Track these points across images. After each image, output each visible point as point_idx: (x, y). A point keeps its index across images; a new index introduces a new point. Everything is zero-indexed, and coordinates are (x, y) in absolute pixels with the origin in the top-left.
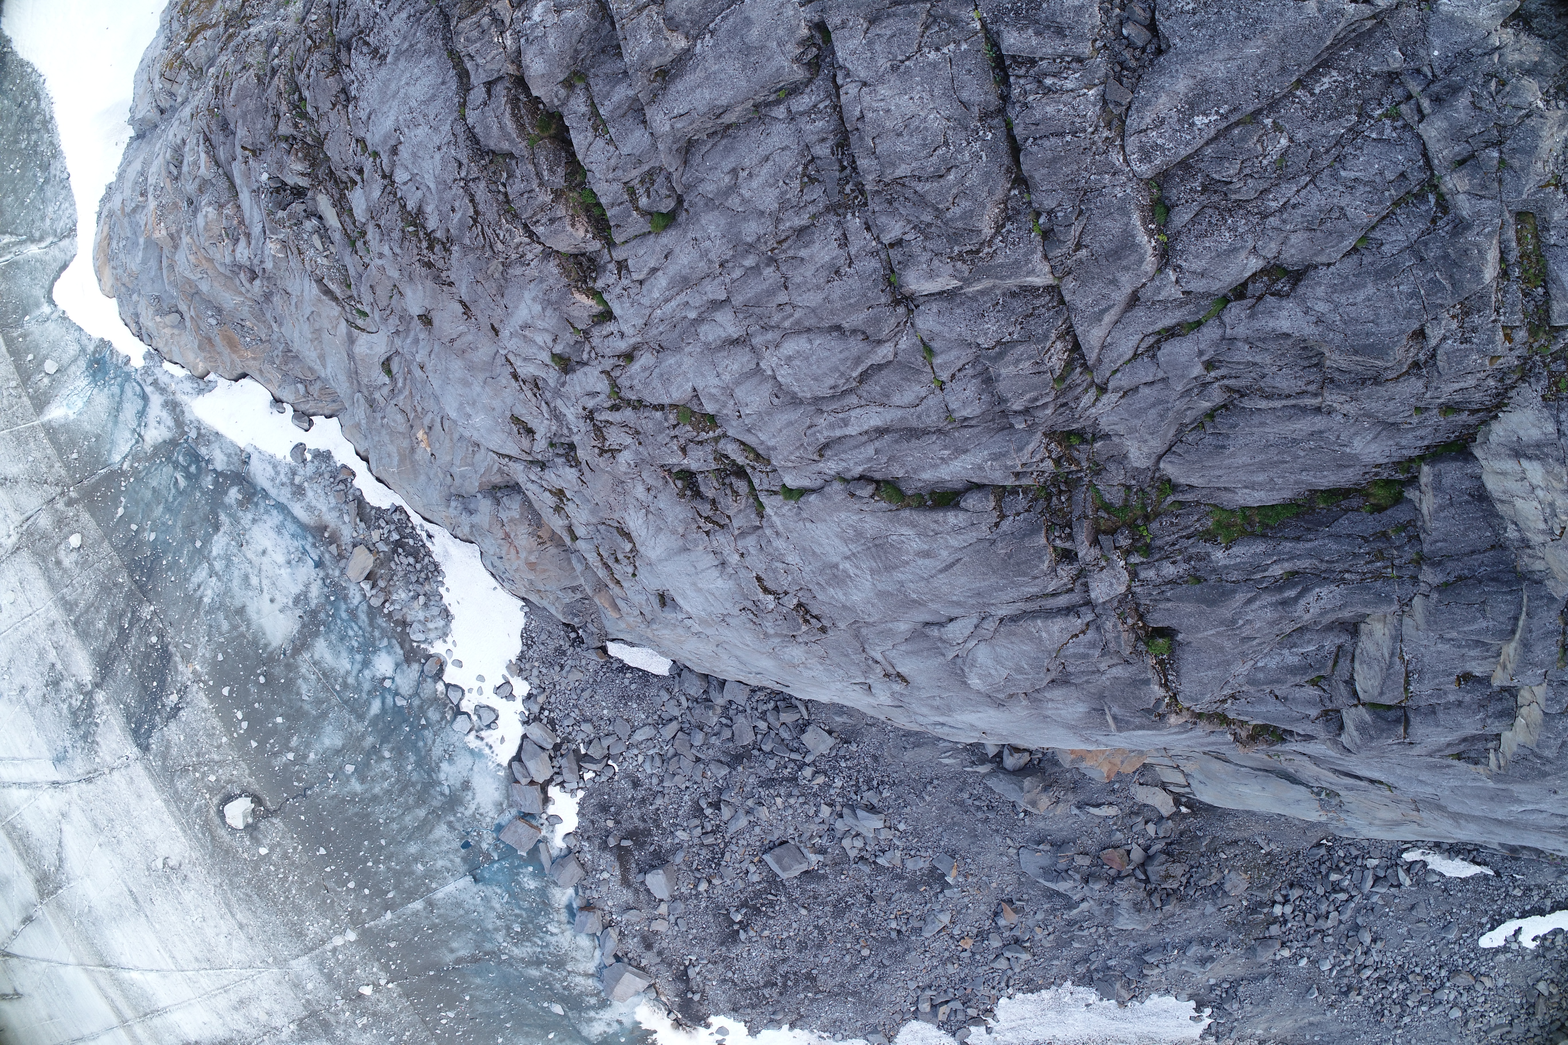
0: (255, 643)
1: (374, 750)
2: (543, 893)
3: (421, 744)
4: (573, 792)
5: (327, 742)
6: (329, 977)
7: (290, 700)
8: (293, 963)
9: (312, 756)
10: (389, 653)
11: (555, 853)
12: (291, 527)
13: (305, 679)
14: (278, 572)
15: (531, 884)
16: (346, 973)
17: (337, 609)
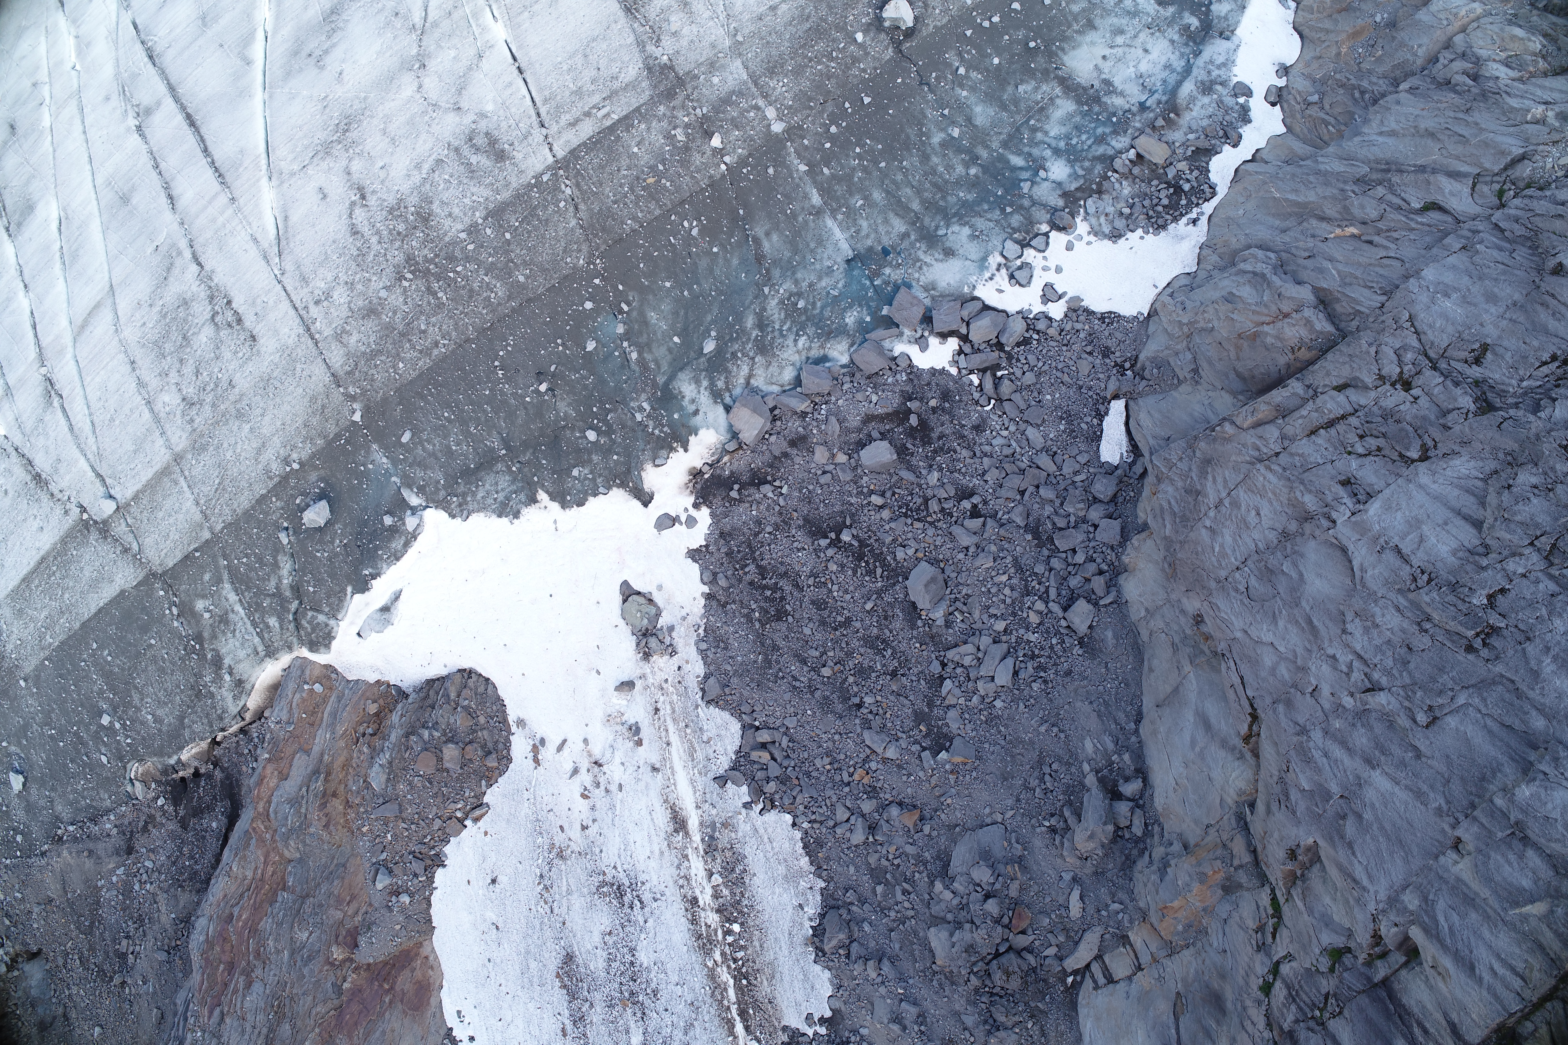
0: (1064, 39)
1: (974, 159)
2: (841, 331)
3: (986, 207)
4: (955, 362)
5: (978, 109)
6: (726, 101)
7: (1014, 72)
8: (738, 63)
9: (965, 93)
10: (1070, 176)
11: (887, 344)
12: (1172, 79)
13: (1036, 89)
14: (1131, 64)
15: (850, 319)
16: (733, 119)
17: (1104, 124)
